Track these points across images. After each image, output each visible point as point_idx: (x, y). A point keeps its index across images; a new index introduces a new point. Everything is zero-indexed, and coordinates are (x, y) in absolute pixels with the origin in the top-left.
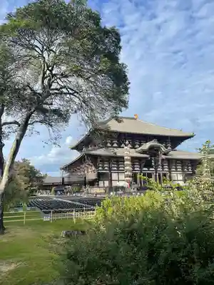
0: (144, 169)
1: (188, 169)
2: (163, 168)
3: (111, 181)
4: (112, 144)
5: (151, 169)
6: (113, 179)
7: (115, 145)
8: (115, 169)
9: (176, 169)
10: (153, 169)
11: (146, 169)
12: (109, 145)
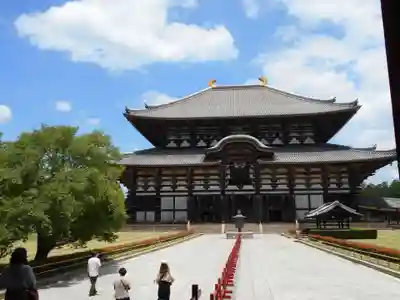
0: (230, 187)
1: (339, 185)
2: (274, 185)
3: (158, 212)
4: (179, 142)
5: (246, 187)
6: (163, 208)
7: (185, 144)
8: (168, 188)
9: (308, 185)
10: (251, 187)
11: (235, 187)
12: (172, 144)
